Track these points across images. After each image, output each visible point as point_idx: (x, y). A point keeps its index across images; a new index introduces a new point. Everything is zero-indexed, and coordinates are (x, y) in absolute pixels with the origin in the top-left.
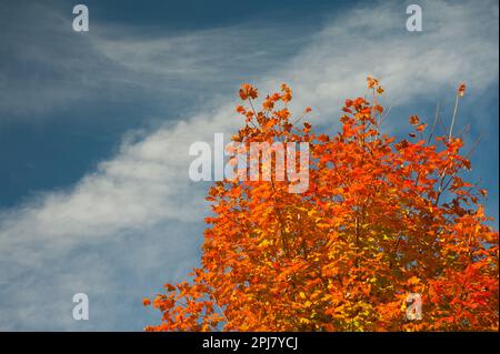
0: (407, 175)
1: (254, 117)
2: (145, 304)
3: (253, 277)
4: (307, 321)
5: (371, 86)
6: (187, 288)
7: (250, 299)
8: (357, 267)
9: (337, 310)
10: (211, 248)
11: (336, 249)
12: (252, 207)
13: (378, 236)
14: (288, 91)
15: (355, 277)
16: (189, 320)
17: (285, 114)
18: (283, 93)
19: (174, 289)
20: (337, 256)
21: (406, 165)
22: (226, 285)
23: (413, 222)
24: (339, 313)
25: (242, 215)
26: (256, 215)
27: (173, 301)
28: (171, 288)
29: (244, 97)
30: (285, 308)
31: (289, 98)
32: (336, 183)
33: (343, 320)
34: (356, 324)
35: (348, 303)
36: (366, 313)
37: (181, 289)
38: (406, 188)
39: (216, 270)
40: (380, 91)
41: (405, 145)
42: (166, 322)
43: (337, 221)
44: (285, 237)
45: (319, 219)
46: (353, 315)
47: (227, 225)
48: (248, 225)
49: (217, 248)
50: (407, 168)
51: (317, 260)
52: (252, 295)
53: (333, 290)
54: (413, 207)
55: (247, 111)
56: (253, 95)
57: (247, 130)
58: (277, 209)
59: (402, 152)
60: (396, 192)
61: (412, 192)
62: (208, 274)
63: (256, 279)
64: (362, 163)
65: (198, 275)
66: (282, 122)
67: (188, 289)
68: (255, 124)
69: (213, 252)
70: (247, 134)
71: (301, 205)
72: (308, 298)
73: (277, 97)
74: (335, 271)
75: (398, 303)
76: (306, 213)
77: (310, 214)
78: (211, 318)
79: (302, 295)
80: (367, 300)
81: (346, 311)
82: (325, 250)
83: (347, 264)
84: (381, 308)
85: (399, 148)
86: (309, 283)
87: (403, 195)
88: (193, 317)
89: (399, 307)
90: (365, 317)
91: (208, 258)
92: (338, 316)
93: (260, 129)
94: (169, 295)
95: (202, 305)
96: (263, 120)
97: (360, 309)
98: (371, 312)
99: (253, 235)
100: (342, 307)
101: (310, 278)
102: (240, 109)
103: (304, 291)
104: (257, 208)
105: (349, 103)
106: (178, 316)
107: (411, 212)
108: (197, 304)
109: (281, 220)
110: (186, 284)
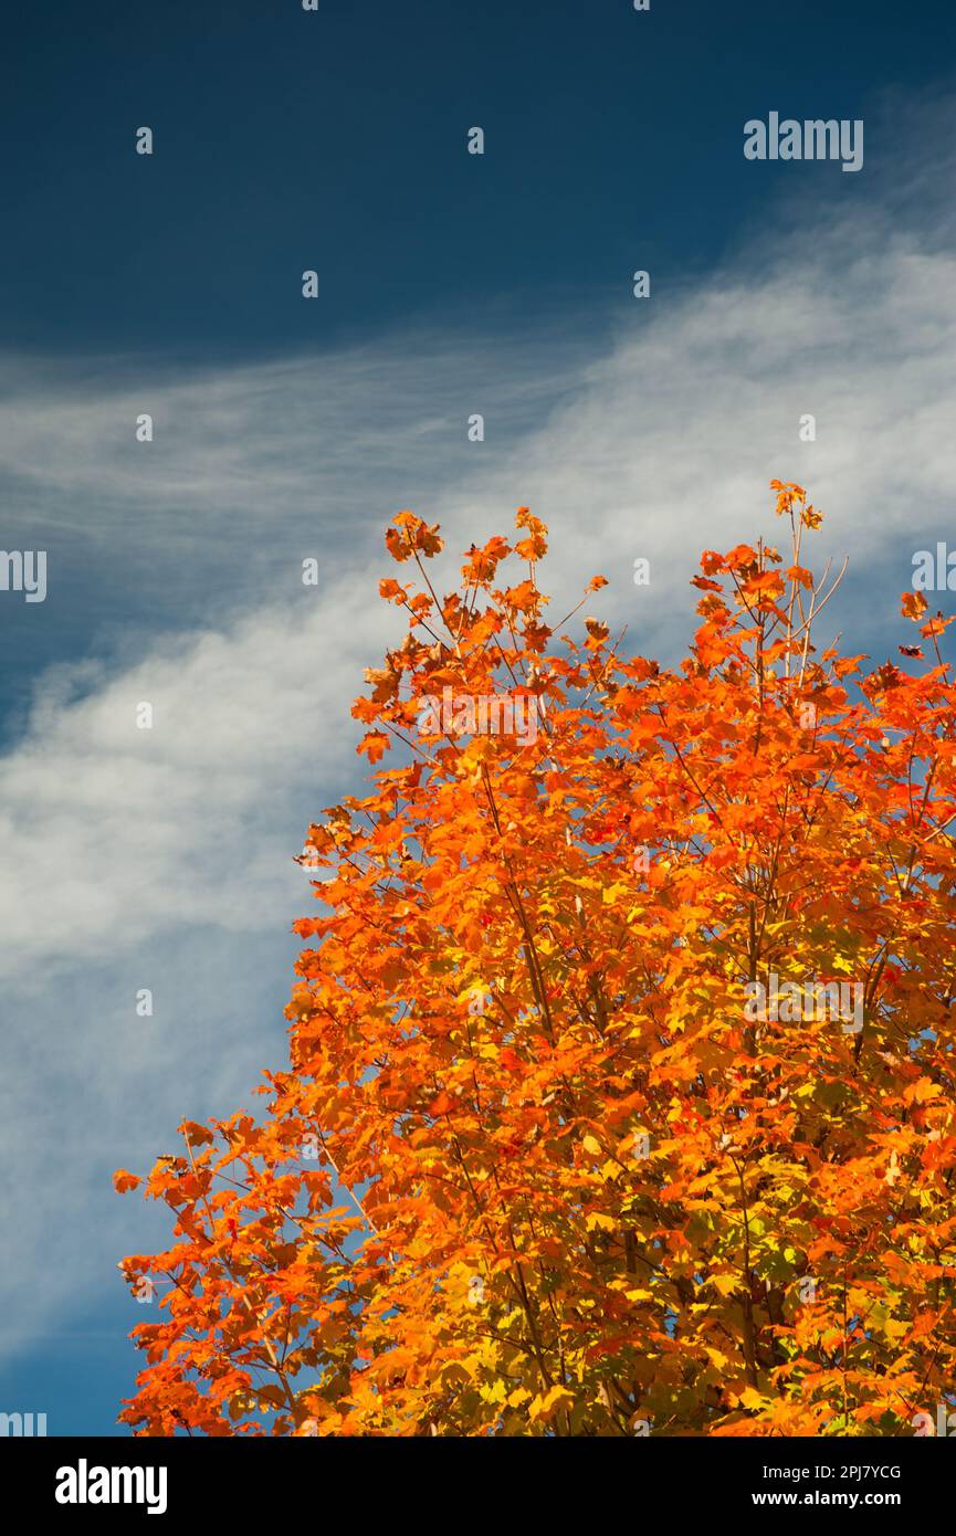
0: (898, 770)
1: (433, 609)
2: (122, 1186)
3: (434, 1097)
4: (608, 1223)
5: (785, 504)
6: (248, 1132)
7: (430, 1163)
8: (753, 1053)
9: (699, 1185)
10: (313, 1012)
11: (691, 1001)
12: (435, 882)
13: (818, 956)
14: (537, 528)
15: (747, 1084)
16: (257, 1232)
17: (527, 599)
18: (518, 535)
19: (210, 1138)
20: (692, 1022)
21: (892, 740)
22: (366, 1121)
23: (920, 910)
24: (707, 1195)
25: (405, 908)
26: (446, 907)
27: (207, 1176)
28: (199, 1136)
29: (400, 552)
30: (537, 1188)
31: (539, 549)
32: (685, 802)
33: (717, 1217)
34: (757, 1227)
35: (730, 1166)
36: (785, 1194)
37: (230, 1135)
38: (897, 809)
39: (332, 1077)
40: (811, 519)
41: (890, 680)
42: (186, 1240)
43: (690, 917)
44: (535, 967)
45: (637, 911)
46: (747, 1199)
47: (360, 941)
48: (424, 936)
49: (331, 1011)
50: (898, 749)
51: (635, 1033)
52: (434, 1151)
53: (682, 1128)
54: (917, 868)
55: (412, 594)
56: (429, 544)
57: (413, 651)
58: (509, 887)
59: (881, 701)
60: (868, 825)
61: (914, 822)
62: (310, 1089)
63: (442, 1104)
64: (759, 740)
65: (281, 1089)
66: (521, 620)
67: (253, 1136)
68: (435, 632)
69: (319, 1024)
70: (413, 663)
71: (584, 872)
72: (609, 1153)
73: (499, 550)
74: (688, 1069)
75: (879, 1160)
76: (598, 895)
77: (609, 897)
78: (325, 1221)
79: (591, 1144)
80: (786, 1152)
81: (727, 1190)
82: (658, 1005)
83: (725, 1046)
84: (827, 1176)
85: (871, 690)
86: (610, 1107)
87: (885, 831)
88: (268, 1222)
89: (880, 1174)
90: (782, 1206)
91: (304, 1042)
92: (700, 1205)
93: (451, 643)
94: (195, 1156)
95: (292, 1184)
96: (460, 617)
97: (765, 1182)
98: (801, 1189)
99: (440, 966)
100: (712, 1177)
101: (611, 1092)
102: (390, 590)
103: (595, 1133)
104: (450, 884)
105: (713, 563)
106: (221, 1220)
107: (913, 881)
108: (280, 1179)
109: (525, 920)
110: (246, 1124)
